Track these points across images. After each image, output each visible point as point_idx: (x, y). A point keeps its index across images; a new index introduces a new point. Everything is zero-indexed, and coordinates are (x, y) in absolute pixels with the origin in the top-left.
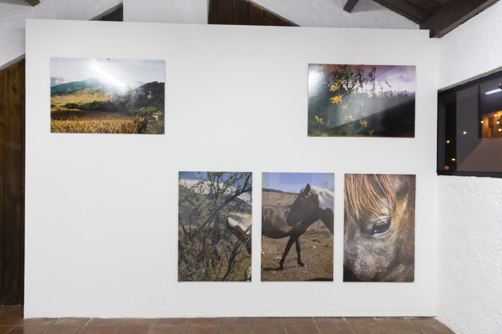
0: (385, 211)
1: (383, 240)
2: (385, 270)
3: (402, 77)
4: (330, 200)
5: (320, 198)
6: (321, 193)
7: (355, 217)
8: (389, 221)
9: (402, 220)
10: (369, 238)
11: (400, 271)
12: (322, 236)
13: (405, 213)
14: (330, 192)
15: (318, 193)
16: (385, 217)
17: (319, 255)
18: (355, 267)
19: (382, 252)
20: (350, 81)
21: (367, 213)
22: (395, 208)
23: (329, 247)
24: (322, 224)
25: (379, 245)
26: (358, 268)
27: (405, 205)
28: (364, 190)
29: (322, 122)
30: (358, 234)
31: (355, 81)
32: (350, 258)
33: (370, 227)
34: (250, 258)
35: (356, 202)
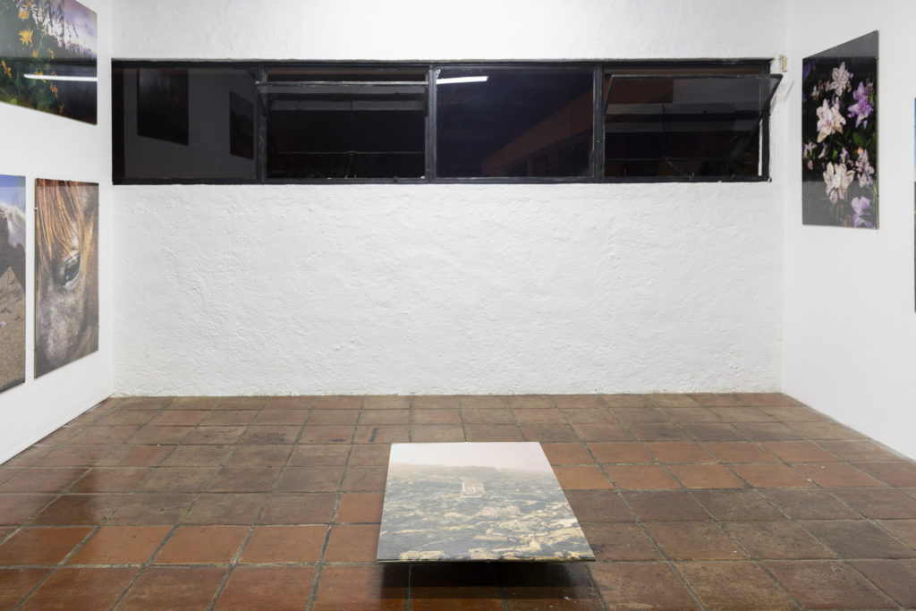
0: (75, 242)
1: (74, 291)
2: (76, 341)
3: (86, 26)
5: (10, 225)
6: (11, 215)
7: (48, 258)
8: (79, 258)
10: (62, 291)
11: (88, 338)
12: (12, 299)
13: (91, 244)
14: (20, 213)
15: (7, 216)
16: (75, 252)
17: (9, 338)
18: (48, 346)
19: (74, 309)
20: (41, 10)
21: (60, 247)
22: (83, 236)
23: (21, 318)
24: (13, 276)
25: (70, 300)
26: (51, 347)
27: (91, 231)
28: (56, 207)
29: (10, 75)
30: (51, 288)
31: (45, 12)
32: (43, 332)
33: (62, 272)
35: (49, 230)
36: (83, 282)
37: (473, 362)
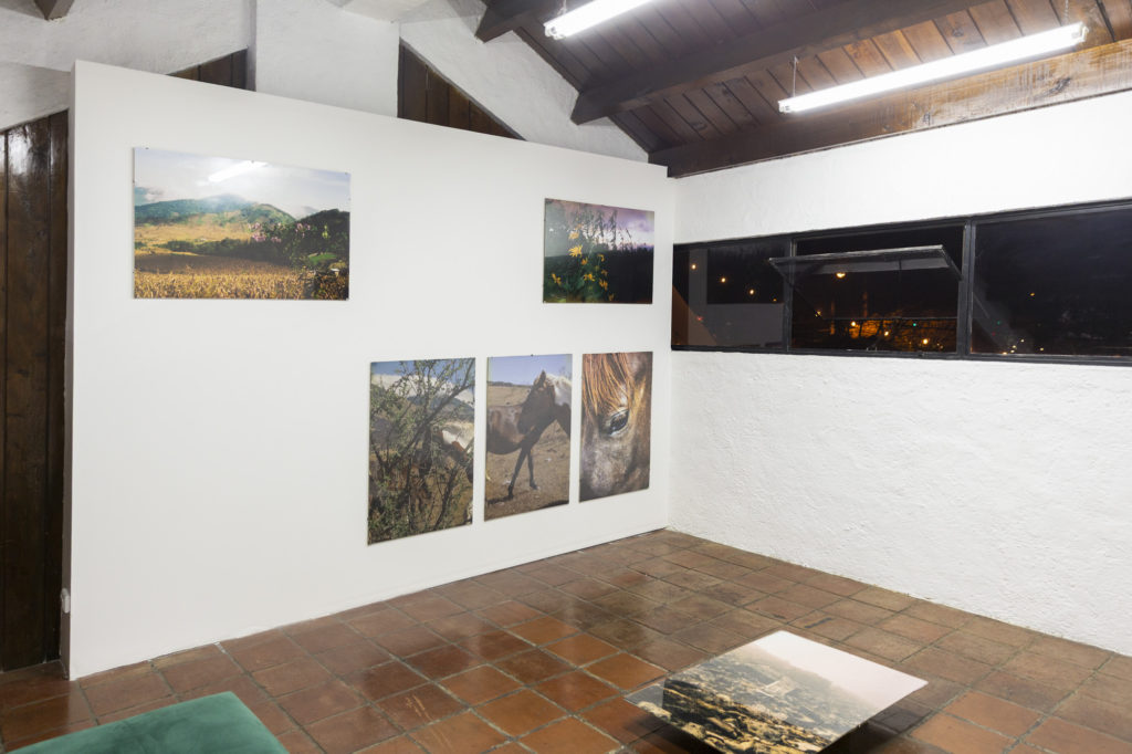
0: (624, 401)
1: (621, 439)
2: (622, 478)
3: (641, 226)
4: (567, 390)
5: (557, 390)
6: (558, 383)
7: (593, 413)
8: (627, 414)
9: (640, 411)
10: (608, 438)
11: (637, 477)
12: (558, 443)
13: (642, 401)
14: (567, 381)
15: (554, 383)
16: (623, 408)
17: (554, 470)
18: (592, 480)
19: (620, 453)
20: (591, 227)
21: (606, 405)
22: (632, 396)
23: (566, 457)
24: (558, 426)
25: (617, 446)
26: (595, 480)
27: (642, 391)
28: (603, 375)
29: (559, 283)
30: (596, 436)
31: (596, 228)
32: (588, 468)
33: (608, 424)
34: (471, 488)
35: (595, 392)
36: (631, 432)
37: (1005, 583)
